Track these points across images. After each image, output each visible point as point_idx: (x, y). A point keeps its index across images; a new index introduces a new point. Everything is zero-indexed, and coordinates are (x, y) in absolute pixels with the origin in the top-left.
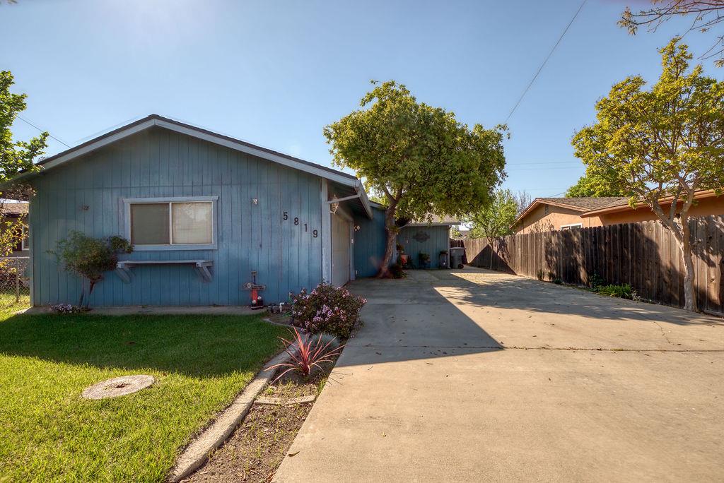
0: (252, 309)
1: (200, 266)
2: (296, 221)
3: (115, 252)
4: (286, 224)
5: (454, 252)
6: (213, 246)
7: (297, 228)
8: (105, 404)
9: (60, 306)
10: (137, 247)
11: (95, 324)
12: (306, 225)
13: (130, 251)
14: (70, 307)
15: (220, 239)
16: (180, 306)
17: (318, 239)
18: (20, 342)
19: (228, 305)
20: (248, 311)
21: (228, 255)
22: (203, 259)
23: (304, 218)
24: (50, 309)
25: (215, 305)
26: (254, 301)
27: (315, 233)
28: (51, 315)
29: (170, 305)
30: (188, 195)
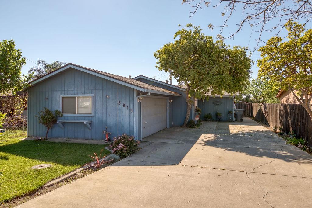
0: (106, 142)
1: (86, 123)
2: (124, 105)
3: (57, 116)
4: (120, 106)
5: (237, 112)
6: (92, 115)
7: (124, 108)
8: (35, 171)
9: (36, 138)
10: (65, 115)
11: (48, 145)
12: (128, 107)
13: (62, 116)
14: (40, 138)
15: (94, 112)
16: (82, 139)
17: (132, 113)
18: (23, 151)
19: (99, 140)
20: (104, 143)
21: (99, 118)
22: (88, 120)
23: (127, 104)
24: (33, 139)
25: (92, 140)
26: (106, 139)
27: (131, 111)
28: (33, 141)
29: (77, 139)
30: (83, 94)
